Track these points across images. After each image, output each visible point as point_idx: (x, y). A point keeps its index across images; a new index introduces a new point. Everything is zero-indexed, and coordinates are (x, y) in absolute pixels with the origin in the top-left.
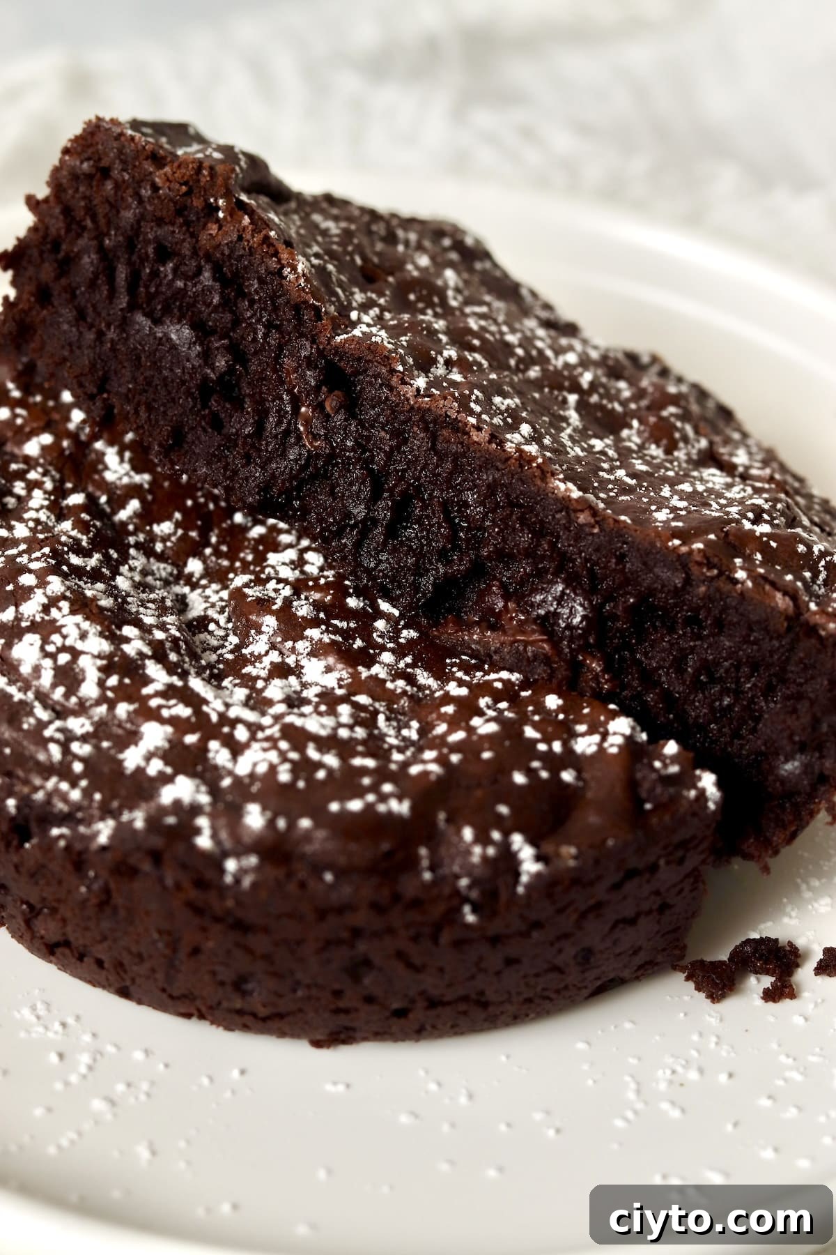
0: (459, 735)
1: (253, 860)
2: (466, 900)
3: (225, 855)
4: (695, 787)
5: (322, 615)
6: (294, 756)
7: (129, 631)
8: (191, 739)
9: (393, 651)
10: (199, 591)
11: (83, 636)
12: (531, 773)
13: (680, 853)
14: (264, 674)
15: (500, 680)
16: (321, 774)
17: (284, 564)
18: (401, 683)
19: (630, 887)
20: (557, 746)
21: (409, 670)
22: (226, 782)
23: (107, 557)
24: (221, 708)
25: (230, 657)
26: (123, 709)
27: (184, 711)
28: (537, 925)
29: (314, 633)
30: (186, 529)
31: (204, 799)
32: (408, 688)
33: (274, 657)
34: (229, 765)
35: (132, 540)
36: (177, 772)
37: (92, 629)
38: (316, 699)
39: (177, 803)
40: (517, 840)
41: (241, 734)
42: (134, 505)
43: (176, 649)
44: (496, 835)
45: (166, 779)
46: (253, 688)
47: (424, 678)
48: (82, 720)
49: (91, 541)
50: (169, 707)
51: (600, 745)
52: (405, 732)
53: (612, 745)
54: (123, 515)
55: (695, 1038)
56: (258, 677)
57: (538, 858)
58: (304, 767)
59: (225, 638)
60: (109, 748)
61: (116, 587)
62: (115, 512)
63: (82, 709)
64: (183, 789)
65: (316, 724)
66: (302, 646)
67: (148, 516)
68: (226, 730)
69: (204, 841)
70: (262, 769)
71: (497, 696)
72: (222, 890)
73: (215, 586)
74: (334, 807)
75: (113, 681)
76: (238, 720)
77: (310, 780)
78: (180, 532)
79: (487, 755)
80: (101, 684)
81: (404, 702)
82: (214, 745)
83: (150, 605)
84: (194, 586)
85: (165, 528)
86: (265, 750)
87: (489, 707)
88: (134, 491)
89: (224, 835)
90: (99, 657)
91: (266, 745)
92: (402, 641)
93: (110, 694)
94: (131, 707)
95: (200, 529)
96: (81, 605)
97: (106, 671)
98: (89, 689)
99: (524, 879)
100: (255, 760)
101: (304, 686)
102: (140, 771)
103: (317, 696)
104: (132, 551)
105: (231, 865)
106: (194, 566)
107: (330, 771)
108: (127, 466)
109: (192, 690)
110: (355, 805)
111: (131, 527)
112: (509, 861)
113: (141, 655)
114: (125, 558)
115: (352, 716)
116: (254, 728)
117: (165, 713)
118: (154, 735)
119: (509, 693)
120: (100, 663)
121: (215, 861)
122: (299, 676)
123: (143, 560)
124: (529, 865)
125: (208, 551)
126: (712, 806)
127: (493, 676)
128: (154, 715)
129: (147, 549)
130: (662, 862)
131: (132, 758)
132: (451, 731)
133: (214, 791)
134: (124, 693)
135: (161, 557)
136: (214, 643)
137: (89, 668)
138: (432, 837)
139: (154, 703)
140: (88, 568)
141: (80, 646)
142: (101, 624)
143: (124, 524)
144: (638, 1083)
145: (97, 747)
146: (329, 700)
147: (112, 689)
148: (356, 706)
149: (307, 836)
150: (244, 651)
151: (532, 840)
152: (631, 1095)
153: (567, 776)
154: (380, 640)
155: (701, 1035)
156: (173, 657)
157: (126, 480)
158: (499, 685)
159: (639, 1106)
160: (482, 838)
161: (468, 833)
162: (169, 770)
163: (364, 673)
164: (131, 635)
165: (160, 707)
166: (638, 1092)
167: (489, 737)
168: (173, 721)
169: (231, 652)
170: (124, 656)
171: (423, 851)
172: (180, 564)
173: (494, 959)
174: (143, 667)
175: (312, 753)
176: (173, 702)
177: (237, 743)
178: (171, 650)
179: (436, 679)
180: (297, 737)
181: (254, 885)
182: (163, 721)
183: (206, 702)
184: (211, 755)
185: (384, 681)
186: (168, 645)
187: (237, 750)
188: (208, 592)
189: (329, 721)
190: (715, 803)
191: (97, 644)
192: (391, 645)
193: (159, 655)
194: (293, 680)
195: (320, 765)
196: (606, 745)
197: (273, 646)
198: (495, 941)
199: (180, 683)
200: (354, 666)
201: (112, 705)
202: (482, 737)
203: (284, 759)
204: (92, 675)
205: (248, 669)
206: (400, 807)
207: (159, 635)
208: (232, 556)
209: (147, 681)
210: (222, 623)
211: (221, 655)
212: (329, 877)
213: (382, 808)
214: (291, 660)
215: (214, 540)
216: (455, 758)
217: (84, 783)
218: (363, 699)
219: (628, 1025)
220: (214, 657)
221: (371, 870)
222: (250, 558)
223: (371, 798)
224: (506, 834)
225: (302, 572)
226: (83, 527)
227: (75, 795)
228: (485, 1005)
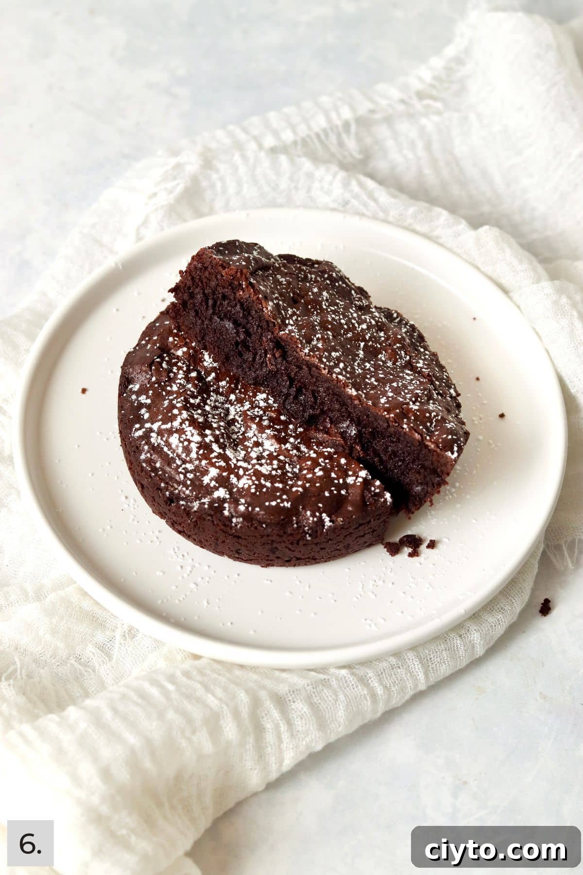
0: (310, 476)
1: (241, 519)
2: (308, 533)
3: (233, 517)
4: (384, 498)
5: (271, 424)
6: (257, 482)
7: (208, 432)
8: (225, 474)
9: (294, 437)
10: (233, 406)
11: (192, 435)
12: (331, 492)
13: (378, 517)
14: (251, 445)
15: (327, 452)
16: (264, 490)
17: (262, 400)
18: (295, 451)
19: (360, 528)
20: (341, 481)
21: (299, 445)
22: (235, 490)
23: (203, 397)
24: (235, 462)
25: (241, 437)
26: (204, 462)
27: (223, 464)
28: (330, 540)
29: (268, 431)
30: (230, 384)
31: (228, 496)
32: (297, 453)
33: (255, 439)
34: (237, 483)
35: (212, 389)
36: (220, 486)
37: (195, 432)
38: (267, 457)
39: (219, 498)
40: (324, 515)
41: (241, 472)
42: (213, 375)
43: (223, 437)
44: (317, 514)
45: (217, 489)
46: (247, 451)
47: (303, 448)
48: (191, 465)
49: (198, 392)
50: (218, 462)
51: (355, 481)
52: (295, 470)
53: (358, 482)
54: (209, 379)
55: (384, 569)
56: (249, 447)
57: (330, 521)
58: (260, 487)
59: (240, 428)
60: (199, 476)
61: (205, 410)
62: (207, 378)
63: (191, 462)
64: (221, 493)
65: (265, 469)
66: (264, 435)
67: (218, 379)
68: (236, 471)
69: (226, 513)
70: (246, 486)
71: (325, 458)
72: (231, 528)
73: (239, 405)
74: (267, 504)
75: (201, 452)
76: (240, 467)
77: (261, 492)
78: (228, 385)
79: (318, 485)
80: (197, 453)
81: (295, 458)
82: (232, 476)
83: (216, 417)
84: (232, 404)
85: (223, 383)
86: (248, 479)
87: (322, 462)
88: (214, 369)
89: (232, 510)
90: (197, 443)
91: (249, 477)
92: (298, 432)
93: (200, 457)
94: (206, 462)
95: (234, 384)
96: (193, 422)
97: (199, 448)
98: (193, 455)
99: (326, 527)
100: (244, 483)
101: (264, 450)
102: (208, 484)
103: (267, 455)
104: (212, 394)
105: (234, 520)
106: (232, 397)
107: (268, 488)
108: (212, 360)
109: (226, 455)
110: (274, 503)
111: (212, 383)
112: (321, 521)
113: (211, 441)
114: (209, 396)
115: (278, 465)
116: (246, 470)
117: (217, 464)
118: (213, 472)
119: (330, 457)
120: (197, 445)
121: (229, 519)
122: (262, 447)
123: (215, 396)
124: (328, 523)
125: (237, 391)
126: (388, 503)
127: (325, 450)
128: (213, 465)
129: (217, 392)
130: (372, 520)
131: (206, 480)
132: (307, 473)
133: (231, 493)
134: (206, 457)
135: (222, 394)
136: (236, 430)
137: (194, 446)
138: (297, 514)
139: (214, 460)
140: (196, 404)
141: (191, 439)
142: (198, 430)
143: (209, 382)
144: (363, 585)
145: (195, 475)
146: (271, 457)
147: (201, 455)
148: (279, 461)
149: (258, 514)
150: (246, 435)
151: (329, 516)
152: (360, 589)
153: (343, 492)
154: (290, 433)
155: (386, 568)
156: (222, 440)
157: (211, 365)
158: (326, 454)
159: (362, 593)
160: (313, 515)
161: (309, 513)
162: (217, 485)
163: (283, 447)
164: (208, 434)
165: (216, 462)
166: (363, 588)
167: (319, 477)
168: (219, 467)
169: (242, 435)
170: (205, 442)
171: (294, 518)
172: (227, 396)
173: (317, 549)
174: (211, 446)
175: (263, 482)
176: (220, 460)
177: (240, 475)
178: (221, 438)
179: (307, 448)
180: (258, 474)
181: (241, 527)
182: (216, 467)
183: (230, 460)
184: (231, 480)
185: (290, 450)
186: (220, 436)
187: (239, 478)
188: (237, 407)
189: (269, 468)
190: (390, 503)
191: (197, 438)
192: (294, 434)
193: (217, 441)
194: (260, 448)
195: (265, 486)
196: (357, 481)
197: (255, 435)
198: (317, 544)
199: (223, 453)
200: (280, 444)
201: (200, 461)
202: (317, 477)
203: (254, 484)
204: (195, 450)
205: (246, 443)
206: (288, 505)
207: (217, 432)
208: (245, 393)
209: (212, 451)
210: (240, 422)
211: (238, 436)
212: (264, 526)
213: (282, 505)
214: (260, 441)
215: (239, 387)
216: (308, 485)
217: (190, 488)
218: (282, 458)
219: (363, 563)
220: (236, 437)
221: (278, 524)
222: (251, 394)
223: (279, 501)
224: (321, 514)
225: (268, 403)
226: (195, 386)
227: (187, 492)
228: (315, 559)
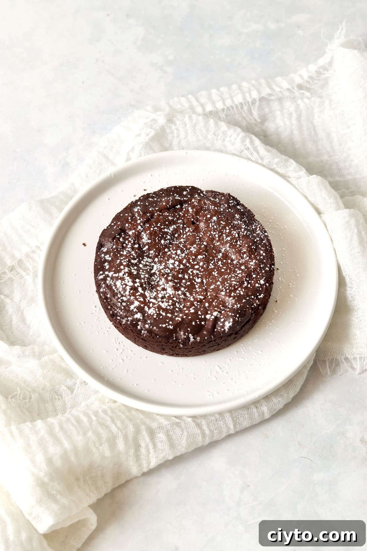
0: (187, 312)
1: (146, 332)
2: (181, 343)
3: (142, 330)
4: (224, 328)
5: (173, 279)
6: (158, 312)
7: (137, 280)
8: (142, 305)
9: (184, 287)
10: (156, 265)
11: (128, 282)
12: (196, 322)
13: (221, 338)
14: (160, 290)
15: (199, 298)
16: (161, 317)
17: (171, 264)
18: (182, 296)
19: (210, 343)
20: (203, 317)
21: (185, 292)
22: (146, 315)
23: (139, 259)
24: (149, 299)
25: (156, 284)
26: (132, 298)
27: (142, 299)
28: (193, 347)
29: (170, 283)
30: (156, 253)
31: (142, 318)
32: (184, 297)
33: (163, 286)
34: (148, 311)
35: (145, 254)
36: (138, 312)
37: (130, 280)
38: (167, 297)
39: (137, 318)
40: (190, 335)
41: (151, 305)
42: (147, 247)
43: (145, 284)
44: (187, 334)
46: (157, 293)
47: (188, 294)
48: (125, 298)
49: (137, 257)
50: (140, 298)
51: (210, 317)
52: (181, 306)
53: (212, 318)
54: (144, 249)
56: (159, 290)
57: (193, 338)
58: (159, 315)
59: (157, 278)
60: (129, 304)
61: (139, 267)
62: (143, 248)
63: (125, 296)
64: (138, 316)
65: (164, 305)
66: (168, 285)
67: (149, 249)
68: (149, 304)
69: (139, 327)
70: (152, 314)
71: (198, 302)
72: (141, 335)
73: (159, 265)
74: (160, 325)
75: (132, 292)
76: (151, 302)
77: (159, 318)
78: (154, 253)
79: (190, 318)
80: (129, 292)
81: (182, 300)
82: (146, 307)
83: (145, 271)
84: (155, 263)
85: (152, 252)
86: (154, 310)
87: (196, 304)
88: (148, 244)
89: (142, 326)
90: (130, 286)
91: (154, 309)
92: (187, 285)
93: (131, 294)
94: (134, 297)
95: (158, 252)
96: (130, 274)
97: (131, 289)
98: (127, 293)
99: (191, 341)
100: (151, 311)
101: (167, 293)
102: (133, 310)
103: (168, 296)
104: (145, 257)
105: (143, 332)
106: (156, 260)
107: (163, 316)
108: (147, 238)
109: (145, 294)
110: (164, 326)
111: (146, 252)
112: (188, 338)
113: (138, 286)
114: (143, 258)
115: (172, 303)
116: (154, 304)
117: (139, 299)
118: (136, 303)
119: (201, 301)
120: (130, 288)
121: (140, 331)
122: (166, 291)
123: (147, 259)
124: (192, 339)
125: (159, 257)
126: (226, 332)
128: (137, 299)
129: (148, 257)
130: (217, 339)
131: (132, 307)
132: (186, 310)
133: (144, 316)
134: (134, 295)
135: (150, 258)
136: (155, 280)
137: (128, 288)
138: (176, 332)
139: (138, 297)
140: (134, 263)
141: (128, 284)
142: (132, 279)
143: (145, 251)
145: (127, 304)
146: (170, 298)
147: (131, 293)
148: (173, 301)
149: (155, 330)
150: (159, 283)
151: (193, 335)
153: (203, 323)
154: (182, 285)
156: (144, 286)
157: (146, 241)
160: (185, 334)
161: (182, 333)
162: (137, 311)
163: (177, 293)
164: (137, 282)
165: (139, 298)
167: (192, 313)
168: (140, 301)
169: (157, 283)
170: (135, 286)
171: (174, 335)
172: (153, 259)
173: (187, 351)
174: (138, 288)
175: (161, 312)
176: (141, 297)
177: (150, 307)
178: (144, 284)
179: (190, 294)
180: (159, 308)
181: (146, 336)
182: (138, 301)
183: (147, 297)
184: (145, 309)
185: (180, 295)
186: (144, 283)
187: (149, 308)
188: (158, 266)
189: (166, 304)
190: (227, 331)
191: (131, 284)
193: (141, 286)
194: (165, 292)
195: (162, 315)
196: (211, 318)
197: (163, 284)
198: (186, 349)
199: (143, 293)
200: (175, 291)
201: (130, 296)
202: (191, 313)
203: (156, 313)
204: (128, 290)
205: (158, 288)
206: (171, 327)
207: (143, 281)
208: (163, 258)
209: (138, 291)
210: (157, 275)
211: (155, 283)
212: (158, 337)
213: (168, 327)
214: (165, 288)
215: (161, 254)
216: (184, 317)
217: (123, 311)
218: (175, 299)
220: (153, 283)
221: (165, 337)
222: (166, 259)
223: (167, 324)
224: (188, 334)
225: (174, 266)
226: (136, 253)
227: (121, 313)
228: (187, 355)
